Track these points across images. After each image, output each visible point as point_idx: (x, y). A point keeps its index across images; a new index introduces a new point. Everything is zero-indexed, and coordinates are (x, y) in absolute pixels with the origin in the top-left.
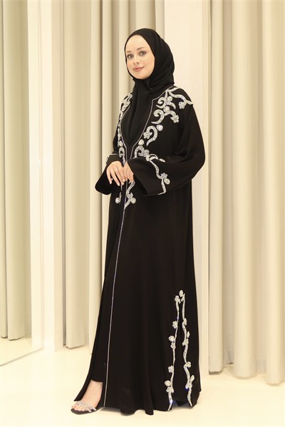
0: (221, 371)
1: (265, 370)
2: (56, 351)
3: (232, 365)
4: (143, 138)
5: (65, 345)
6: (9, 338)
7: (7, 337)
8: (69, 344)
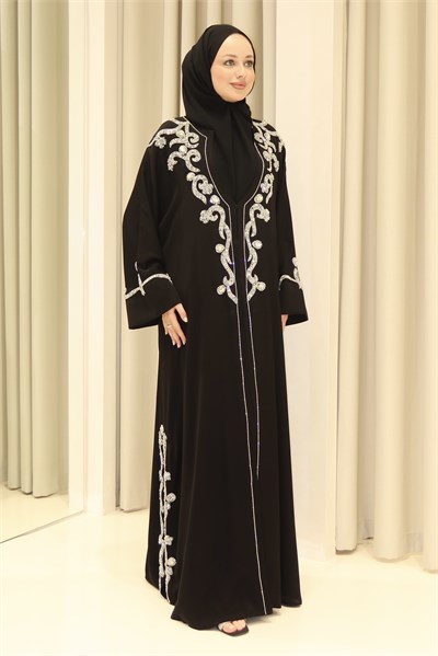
0: (354, 550)
1: (421, 550)
2: (105, 514)
3: (370, 541)
4: (260, 191)
5: (118, 505)
6: (35, 494)
7: (31, 493)
8: (124, 504)
